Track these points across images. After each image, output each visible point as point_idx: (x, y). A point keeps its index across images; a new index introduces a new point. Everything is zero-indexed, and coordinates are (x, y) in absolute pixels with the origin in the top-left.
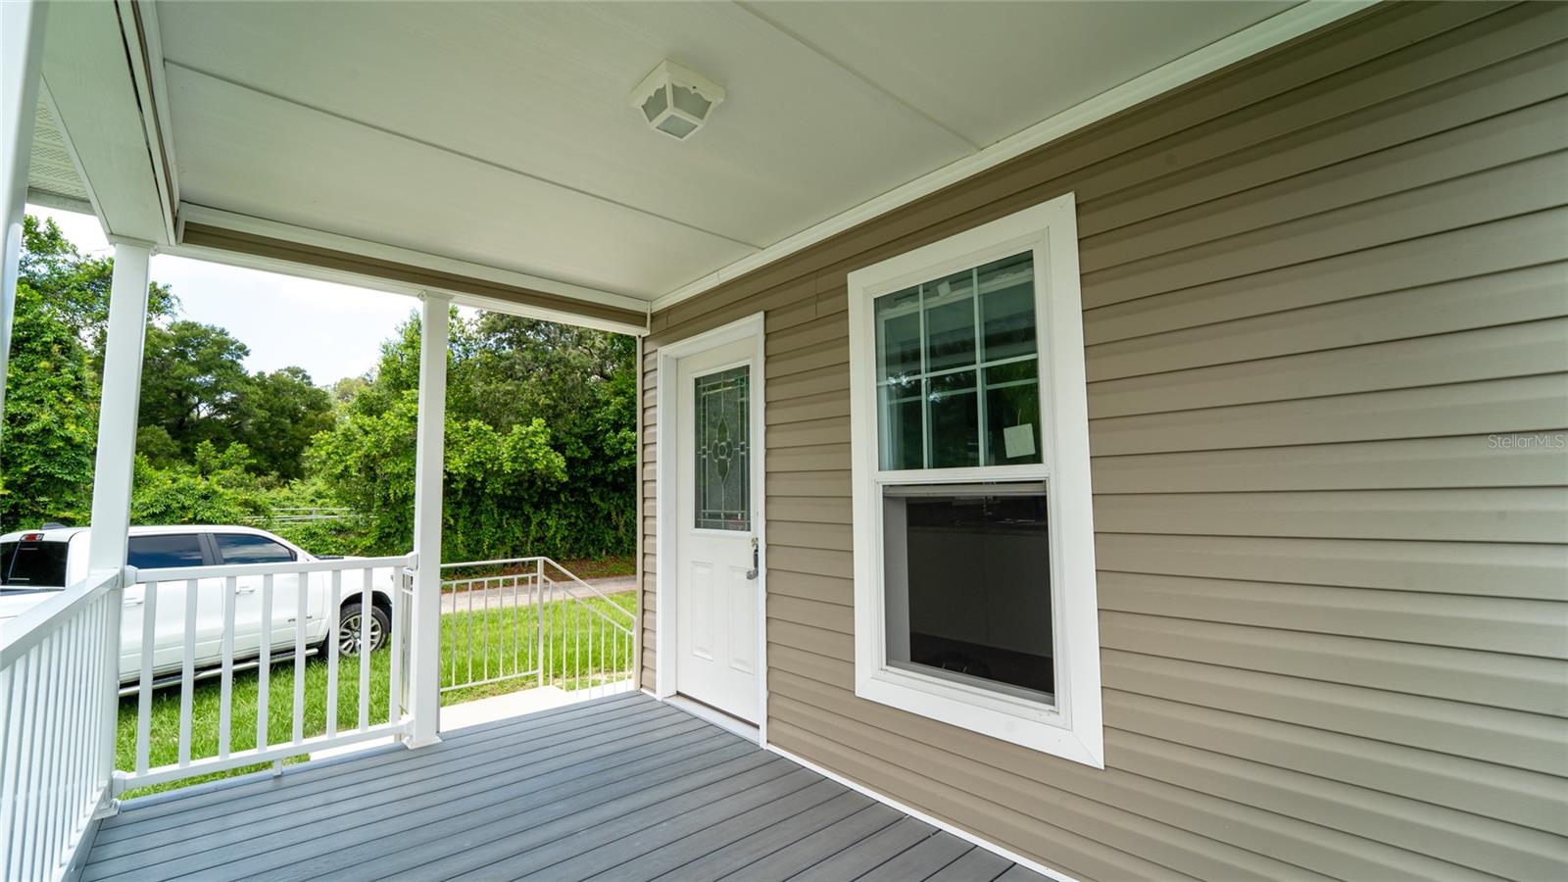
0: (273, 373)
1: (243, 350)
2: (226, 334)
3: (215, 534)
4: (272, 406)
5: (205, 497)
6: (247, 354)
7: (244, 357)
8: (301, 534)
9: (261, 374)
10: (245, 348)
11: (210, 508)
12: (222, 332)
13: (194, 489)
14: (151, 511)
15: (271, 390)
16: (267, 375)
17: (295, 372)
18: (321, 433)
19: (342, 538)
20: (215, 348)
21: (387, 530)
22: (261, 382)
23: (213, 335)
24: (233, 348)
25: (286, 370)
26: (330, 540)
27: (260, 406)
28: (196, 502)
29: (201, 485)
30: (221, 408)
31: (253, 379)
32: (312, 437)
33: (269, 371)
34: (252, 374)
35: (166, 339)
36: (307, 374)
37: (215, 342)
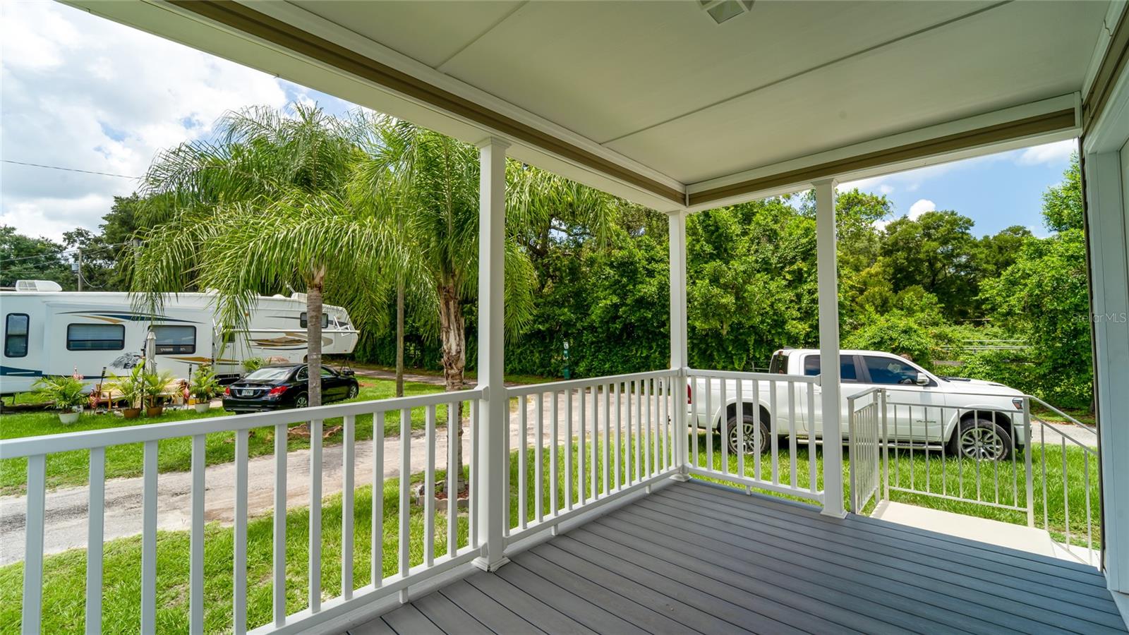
0: (997, 234)
1: (969, 223)
2: (955, 215)
3: (864, 356)
4: (997, 260)
5: (905, 332)
6: (972, 225)
7: (971, 228)
8: (979, 360)
9: (986, 237)
10: (970, 221)
11: (908, 339)
12: (953, 213)
13: (898, 327)
14: (873, 340)
15: (995, 248)
16: (991, 238)
17: (1015, 230)
18: (987, 280)
19: (1017, 366)
20: (948, 226)
21: (1060, 361)
22: (987, 243)
23: (947, 217)
24: (962, 222)
25: (1007, 230)
26: (1003, 367)
27: (988, 262)
28: (899, 335)
29: (902, 324)
30: (959, 267)
31: (980, 242)
32: (979, 284)
33: (993, 233)
34: (979, 238)
35: (916, 228)
36: (1027, 230)
37: (948, 222)
